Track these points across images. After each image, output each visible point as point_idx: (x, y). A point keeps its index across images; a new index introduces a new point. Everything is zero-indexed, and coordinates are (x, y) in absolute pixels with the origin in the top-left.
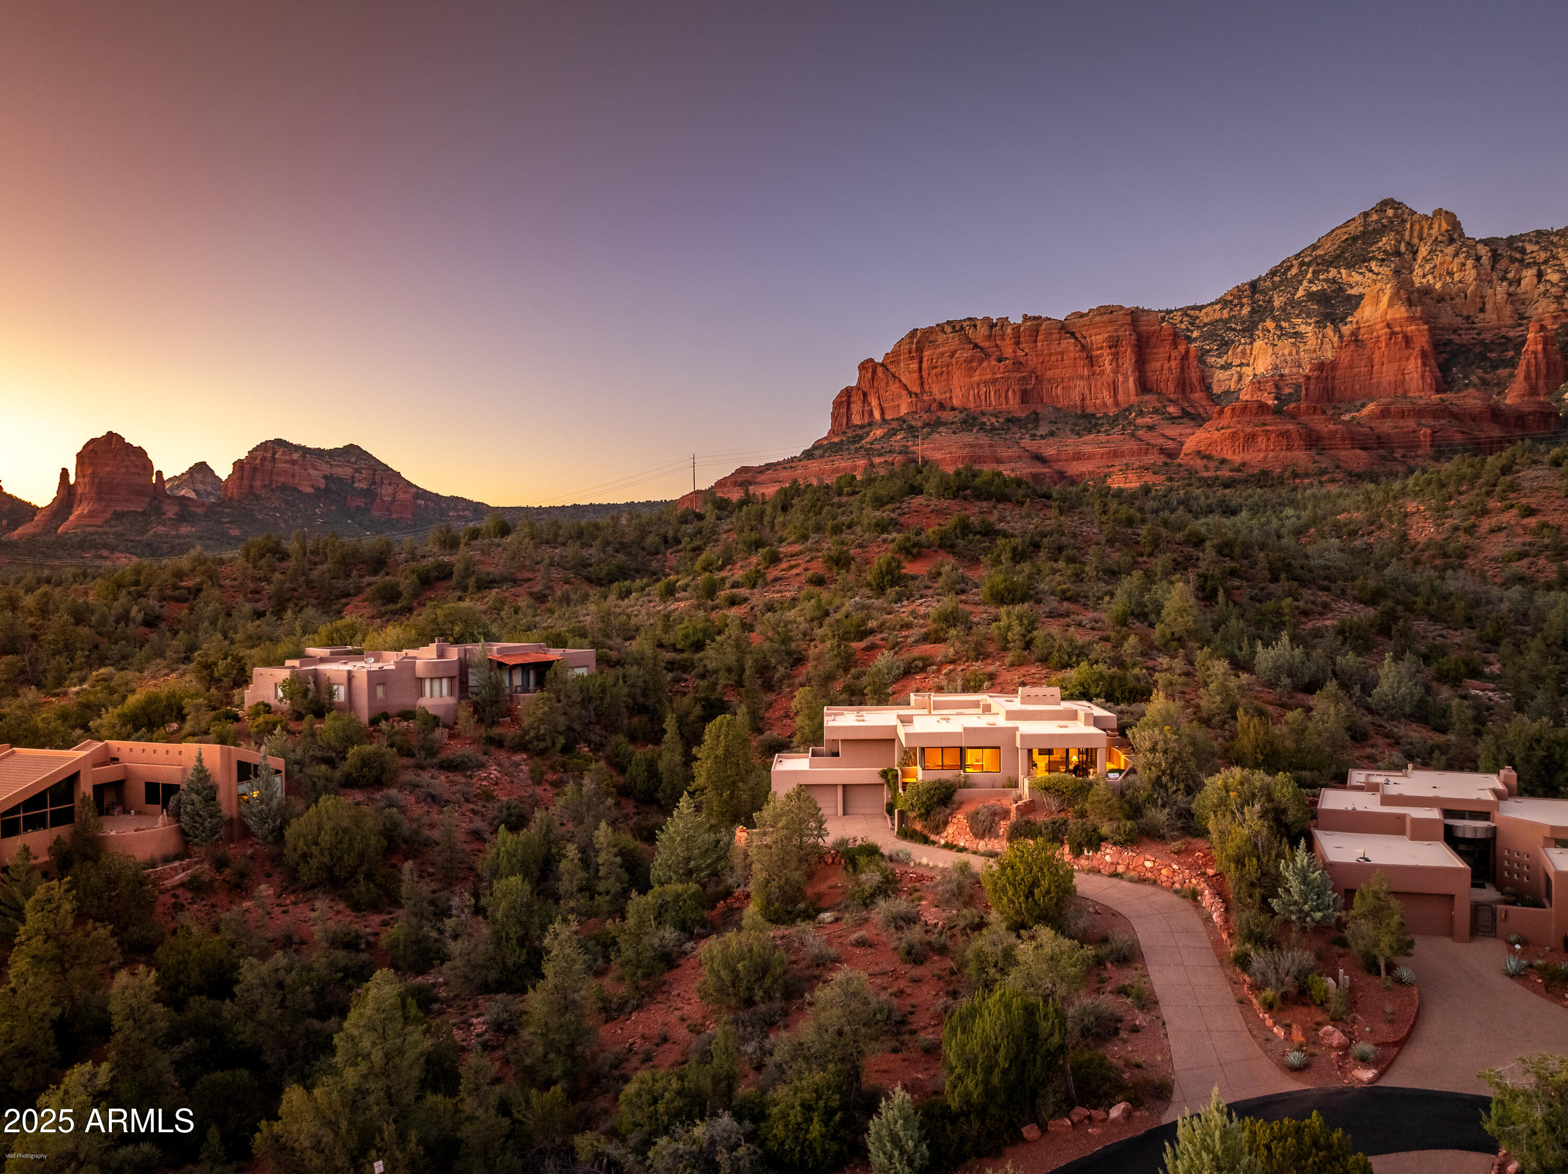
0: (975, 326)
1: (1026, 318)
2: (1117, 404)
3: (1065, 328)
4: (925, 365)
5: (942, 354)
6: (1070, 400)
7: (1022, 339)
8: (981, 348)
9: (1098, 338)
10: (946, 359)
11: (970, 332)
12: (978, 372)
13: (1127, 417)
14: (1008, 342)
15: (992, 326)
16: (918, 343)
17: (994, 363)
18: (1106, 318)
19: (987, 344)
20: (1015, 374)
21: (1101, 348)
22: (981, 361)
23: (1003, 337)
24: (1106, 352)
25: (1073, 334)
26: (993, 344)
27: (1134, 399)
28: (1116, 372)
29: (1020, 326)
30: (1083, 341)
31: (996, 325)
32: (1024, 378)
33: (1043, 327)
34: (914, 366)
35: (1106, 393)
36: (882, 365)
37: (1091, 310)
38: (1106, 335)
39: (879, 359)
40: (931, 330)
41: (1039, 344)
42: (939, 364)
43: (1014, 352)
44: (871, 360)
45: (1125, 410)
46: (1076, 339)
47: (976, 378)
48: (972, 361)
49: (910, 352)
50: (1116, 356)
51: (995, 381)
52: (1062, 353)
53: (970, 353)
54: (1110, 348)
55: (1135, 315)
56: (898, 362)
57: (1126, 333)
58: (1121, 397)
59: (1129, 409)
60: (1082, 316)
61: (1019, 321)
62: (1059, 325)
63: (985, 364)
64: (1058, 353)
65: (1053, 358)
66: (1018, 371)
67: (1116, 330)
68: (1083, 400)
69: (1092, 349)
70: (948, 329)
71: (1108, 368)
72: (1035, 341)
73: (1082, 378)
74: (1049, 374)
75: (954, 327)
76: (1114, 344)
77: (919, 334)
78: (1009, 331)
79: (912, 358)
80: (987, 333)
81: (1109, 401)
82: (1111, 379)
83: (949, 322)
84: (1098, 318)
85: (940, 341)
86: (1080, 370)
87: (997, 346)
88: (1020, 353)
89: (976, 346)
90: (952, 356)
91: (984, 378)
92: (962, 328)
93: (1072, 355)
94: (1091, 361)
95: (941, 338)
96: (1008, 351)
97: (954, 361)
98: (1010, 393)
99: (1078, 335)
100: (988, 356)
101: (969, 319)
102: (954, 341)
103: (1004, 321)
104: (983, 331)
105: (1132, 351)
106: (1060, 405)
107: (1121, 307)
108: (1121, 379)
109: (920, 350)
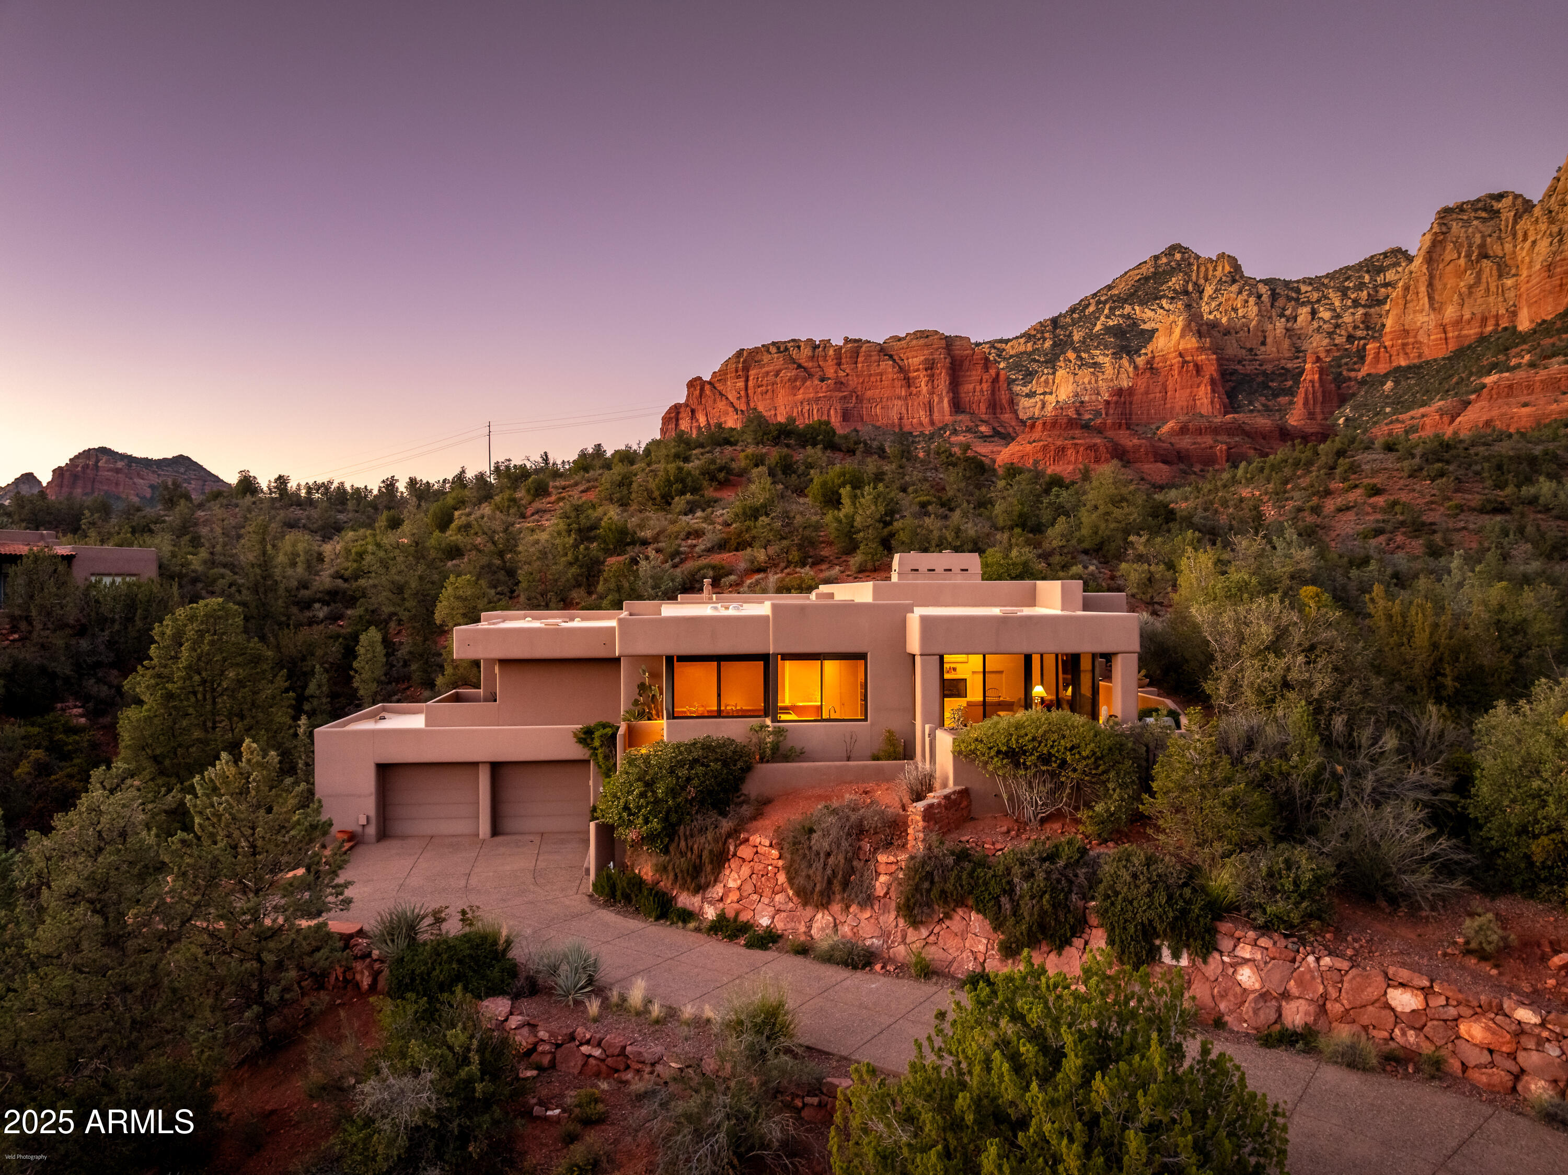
0: (799, 347)
1: (847, 340)
2: (932, 423)
3: (884, 351)
4: (751, 384)
5: (767, 373)
6: (889, 418)
7: (843, 361)
8: (805, 369)
9: (915, 361)
10: (771, 378)
11: (794, 353)
12: (801, 391)
13: (942, 436)
14: (830, 362)
15: (815, 347)
16: (744, 362)
17: (817, 382)
18: (922, 341)
19: (810, 364)
20: (837, 393)
21: (918, 370)
22: (804, 380)
23: (825, 358)
24: (922, 374)
25: (891, 357)
26: (815, 364)
27: (948, 418)
28: (932, 393)
29: (841, 348)
30: (900, 363)
31: (819, 346)
32: (845, 397)
33: (863, 349)
34: (741, 384)
35: (922, 413)
36: (710, 383)
37: (908, 334)
38: (922, 358)
39: (707, 378)
40: (756, 351)
41: (860, 365)
42: (764, 382)
43: (836, 372)
44: (699, 378)
45: (940, 429)
46: (894, 361)
47: (800, 397)
48: (795, 380)
49: (737, 371)
50: (931, 378)
51: (817, 400)
52: (881, 374)
53: (794, 373)
54: (926, 370)
55: (949, 342)
56: (725, 380)
57: (940, 356)
58: (936, 416)
59: (944, 428)
60: (900, 339)
61: (841, 343)
62: (878, 348)
63: (808, 383)
64: (878, 374)
65: (873, 379)
66: (840, 390)
67: (932, 354)
68: (901, 419)
69: (909, 371)
70: (773, 350)
71: (924, 389)
72: (856, 363)
73: (899, 398)
74: (869, 394)
75: (778, 348)
76: (930, 366)
77: (745, 354)
78: (831, 352)
79: (738, 377)
80: (810, 354)
81: (925, 420)
82: (926, 400)
83: (774, 343)
84: (914, 342)
85: (765, 361)
86: (898, 391)
87: (819, 366)
88: (842, 374)
89: (800, 366)
90: (777, 375)
91: (807, 396)
92: (786, 349)
93: (890, 376)
94: (908, 382)
95: (766, 358)
96: (830, 371)
97: (778, 379)
98: (832, 412)
99: (896, 357)
100: (811, 376)
101: (793, 340)
102: (778, 361)
103: (826, 343)
104: (806, 352)
105: (947, 373)
106: (879, 424)
107: (936, 332)
108: (936, 399)
109: (746, 369)
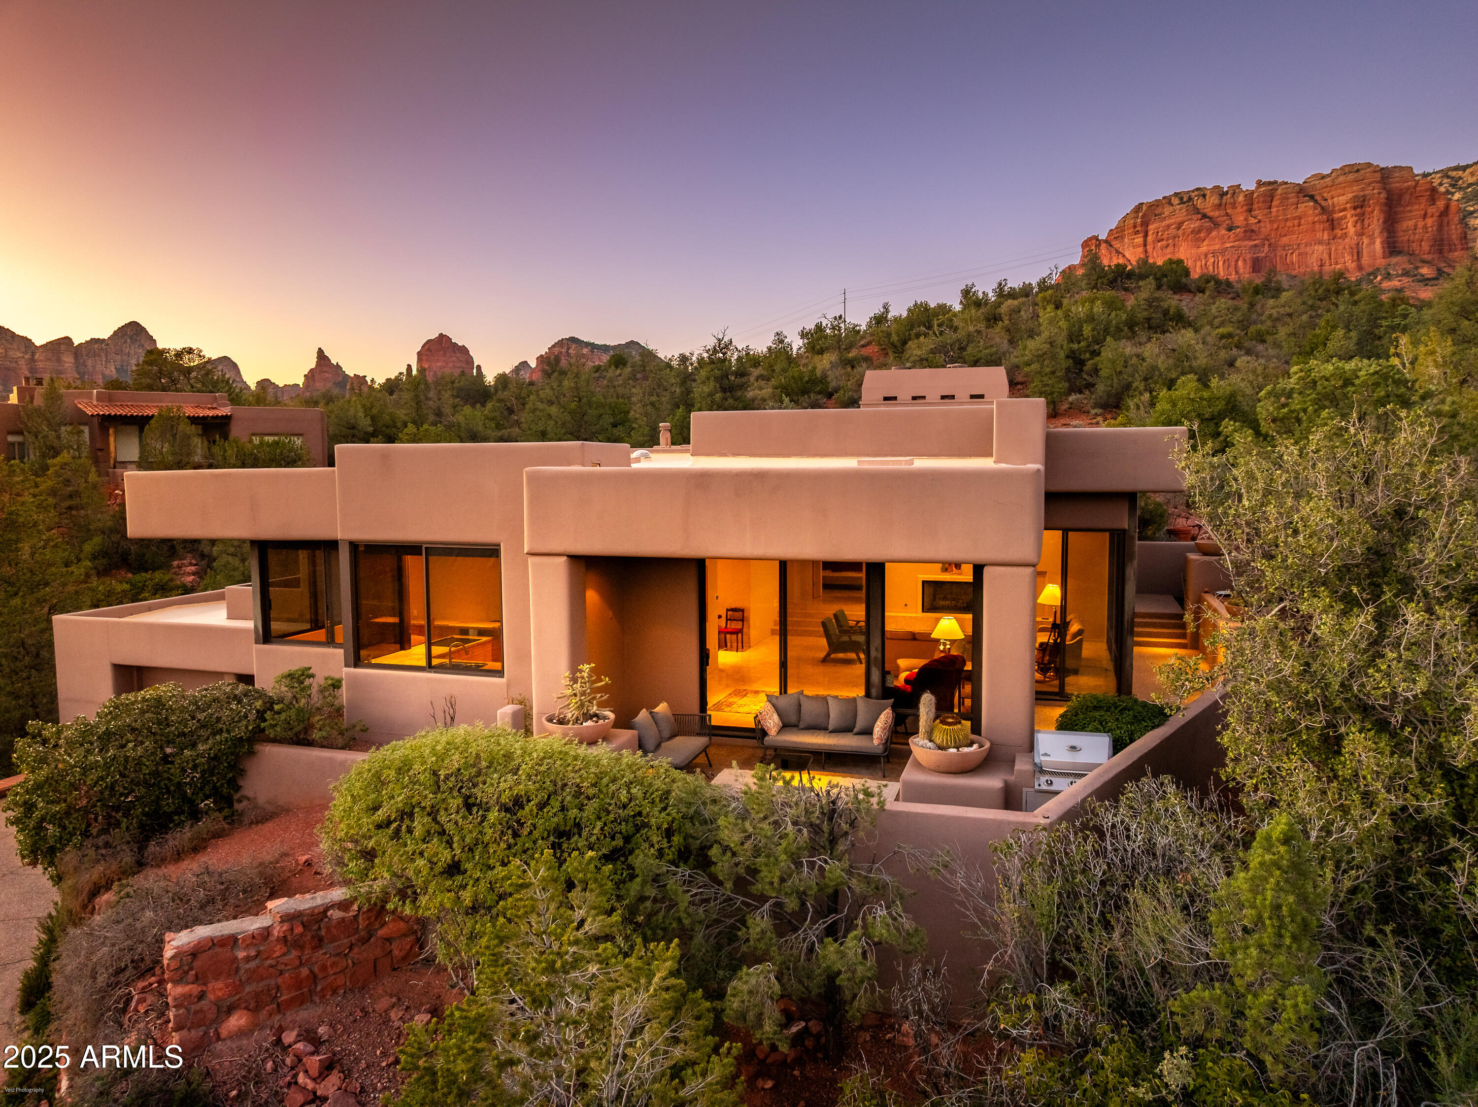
0: (1204, 196)
1: (1260, 184)
2: (1360, 268)
3: (1304, 192)
4: (1150, 238)
5: (1168, 226)
6: (1307, 267)
7: (1255, 206)
8: (1210, 218)
9: (1341, 199)
10: (1172, 231)
11: (1199, 203)
12: (1206, 243)
13: (1371, 282)
14: (1239, 209)
15: (1223, 194)
16: (1143, 217)
17: (1224, 232)
18: (1351, 177)
19: (1217, 213)
20: (1246, 243)
21: (1345, 210)
22: (1209, 231)
23: (1234, 205)
24: (1349, 214)
25: (1312, 197)
26: (1222, 213)
27: (1381, 262)
28: (1360, 234)
29: (1253, 192)
30: (1323, 203)
31: (1227, 192)
32: (1256, 246)
33: (1279, 191)
34: (1139, 240)
35: (1348, 258)
36: (1106, 241)
37: (1334, 170)
38: (1350, 195)
39: (1103, 236)
40: (1156, 204)
41: (1274, 210)
42: (1165, 236)
43: (1246, 219)
44: (1096, 238)
45: (1370, 274)
46: (1316, 201)
47: (1204, 249)
48: (1199, 231)
49: (1135, 227)
50: (1361, 218)
51: (1223, 251)
52: (1300, 218)
53: (1198, 224)
54: (1355, 208)
55: (1385, 174)
56: (1122, 237)
57: (1376, 193)
58: (1365, 260)
59: (1374, 274)
60: (1323, 177)
61: (1253, 187)
62: (1297, 188)
63: (1214, 233)
64: (1294, 218)
65: (1289, 224)
66: (1250, 239)
67: (1363, 189)
68: (1322, 265)
69: (1333, 212)
70: (1175, 201)
71: (1351, 230)
72: (1270, 207)
73: (1320, 243)
74: (1285, 240)
75: (1181, 199)
76: (1360, 204)
77: (1144, 208)
78: (1241, 198)
79: (1137, 233)
80: (1217, 202)
81: (1351, 265)
82: (1354, 242)
83: (1176, 194)
84: (1341, 178)
85: (1166, 213)
86: (1319, 235)
87: (1227, 214)
88: (1253, 221)
89: (1205, 216)
90: (1178, 228)
91: (1212, 248)
92: (1190, 199)
93: (1310, 219)
94: (1332, 224)
95: (1167, 210)
96: (1239, 219)
97: (1180, 232)
98: (1240, 263)
99: (1318, 198)
100: (1217, 225)
101: (1198, 189)
102: (1180, 211)
103: (1236, 189)
104: (1213, 200)
105: (1381, 211)
106: (1294, 273)
107: (1369, 165)
108: (1366, 241)
109: (1145, 224)
